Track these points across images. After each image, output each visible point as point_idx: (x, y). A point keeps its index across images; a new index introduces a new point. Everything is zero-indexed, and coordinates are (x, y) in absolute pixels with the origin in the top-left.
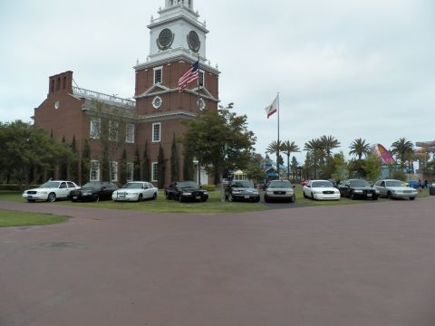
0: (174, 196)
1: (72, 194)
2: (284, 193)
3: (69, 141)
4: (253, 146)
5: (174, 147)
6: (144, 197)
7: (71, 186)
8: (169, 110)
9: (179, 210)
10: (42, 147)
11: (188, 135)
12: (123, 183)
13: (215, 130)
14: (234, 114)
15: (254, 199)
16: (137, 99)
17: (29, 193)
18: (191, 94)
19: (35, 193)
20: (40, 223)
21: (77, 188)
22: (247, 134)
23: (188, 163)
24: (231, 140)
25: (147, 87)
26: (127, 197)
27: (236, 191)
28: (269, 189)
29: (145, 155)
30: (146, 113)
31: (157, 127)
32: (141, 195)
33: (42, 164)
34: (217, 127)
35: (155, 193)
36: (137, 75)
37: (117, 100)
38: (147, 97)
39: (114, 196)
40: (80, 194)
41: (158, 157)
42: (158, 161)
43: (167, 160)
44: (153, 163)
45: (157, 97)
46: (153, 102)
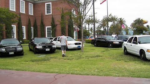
31: (49, 5)
41: (51, 23)
42: (52, 26)
43: (57, 25)
44: (46, 27)
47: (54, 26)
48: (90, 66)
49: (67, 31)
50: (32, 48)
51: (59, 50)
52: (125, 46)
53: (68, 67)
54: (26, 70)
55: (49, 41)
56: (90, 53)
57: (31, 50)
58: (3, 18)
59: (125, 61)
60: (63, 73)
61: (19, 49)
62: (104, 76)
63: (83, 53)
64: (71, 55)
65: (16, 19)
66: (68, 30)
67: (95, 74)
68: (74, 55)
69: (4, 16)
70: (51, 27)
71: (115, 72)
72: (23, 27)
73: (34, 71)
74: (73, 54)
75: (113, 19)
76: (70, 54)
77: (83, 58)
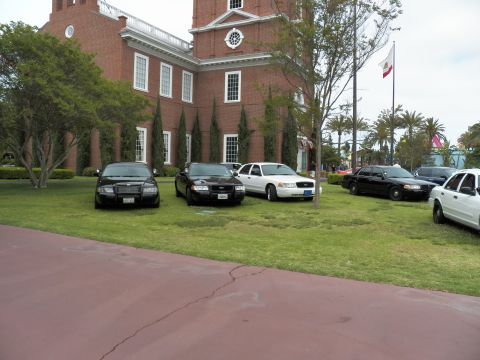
5: (269, 110)
25: (215, 15)
29: (214, 124)
31: (233, 80)
38: (214, 30)
41: (239, 126)
42: (240, 133)
43: (253, 131)
44: (225, 136)
45: (234, 30)
46: (227, 39)
47: (244, 133)
48: (333, 249)
49: (280, 148)
50: (182, 189)
51: (252, 199)
52: (436, 200)
53: (273, 247)
54: (159, 249)
55: (227, 174)
56: (336, 212)
57: (179, 194)
58: (115, 108)
59: (436, 243)
60: (256, 264)
61: (149, 190)
62: (370, 280)
63: (318, 211)
64: (283, 215)
65: (148, 112)
66: (283, 145)
67: (343, 275)
68: (290, 216)
69: (117, 103)
70: (236, 135)
71: (401, 272)
72: (164, 132)
73: (179, 252)
74: (290, 212)
75: (409, 121)
76: (280, 212)
77: (316, 224)
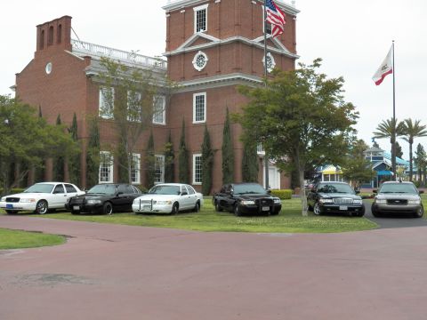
0: (228, 206)
1: (72, 202)
2: (404, 202)
3: (68, 122)
4: (352, 126)
5: (227, 130)
6: (181, 208)
7: (71, 190)
8: (219, 72)
9: (235, 227)
10: (30, 132)
11: (248, 110)
12: (148, 186)
13: (292, 101)
14: (323, 76)
15: (355, 212)
16: (169, 57)
17: (8, 200)
18: (253, 46)
19: (17, 200)
20: (24, 246)
21: (80, 193)
22: (343, 109)
23: (250, 155)
24: (316, 118)
25: (184, 39)
26: (156, 207)
27: (325, 199)
28: (379, 196)
29: (183, 144)
30: (184, 79)
31: (200, 99)
32: (176, 204)
33: (28, 158)
34: (295, 96)
35: (198, 202)
36: (169, 20)
37: (138, 59)
38: (184, 53)
39: (135, 206)
40: (85, 202)
41: (202, 146)
42: (203, 153)
44: (194, 156)
45: (200, 53)
46: (194, 61)
70: (201, 155)
